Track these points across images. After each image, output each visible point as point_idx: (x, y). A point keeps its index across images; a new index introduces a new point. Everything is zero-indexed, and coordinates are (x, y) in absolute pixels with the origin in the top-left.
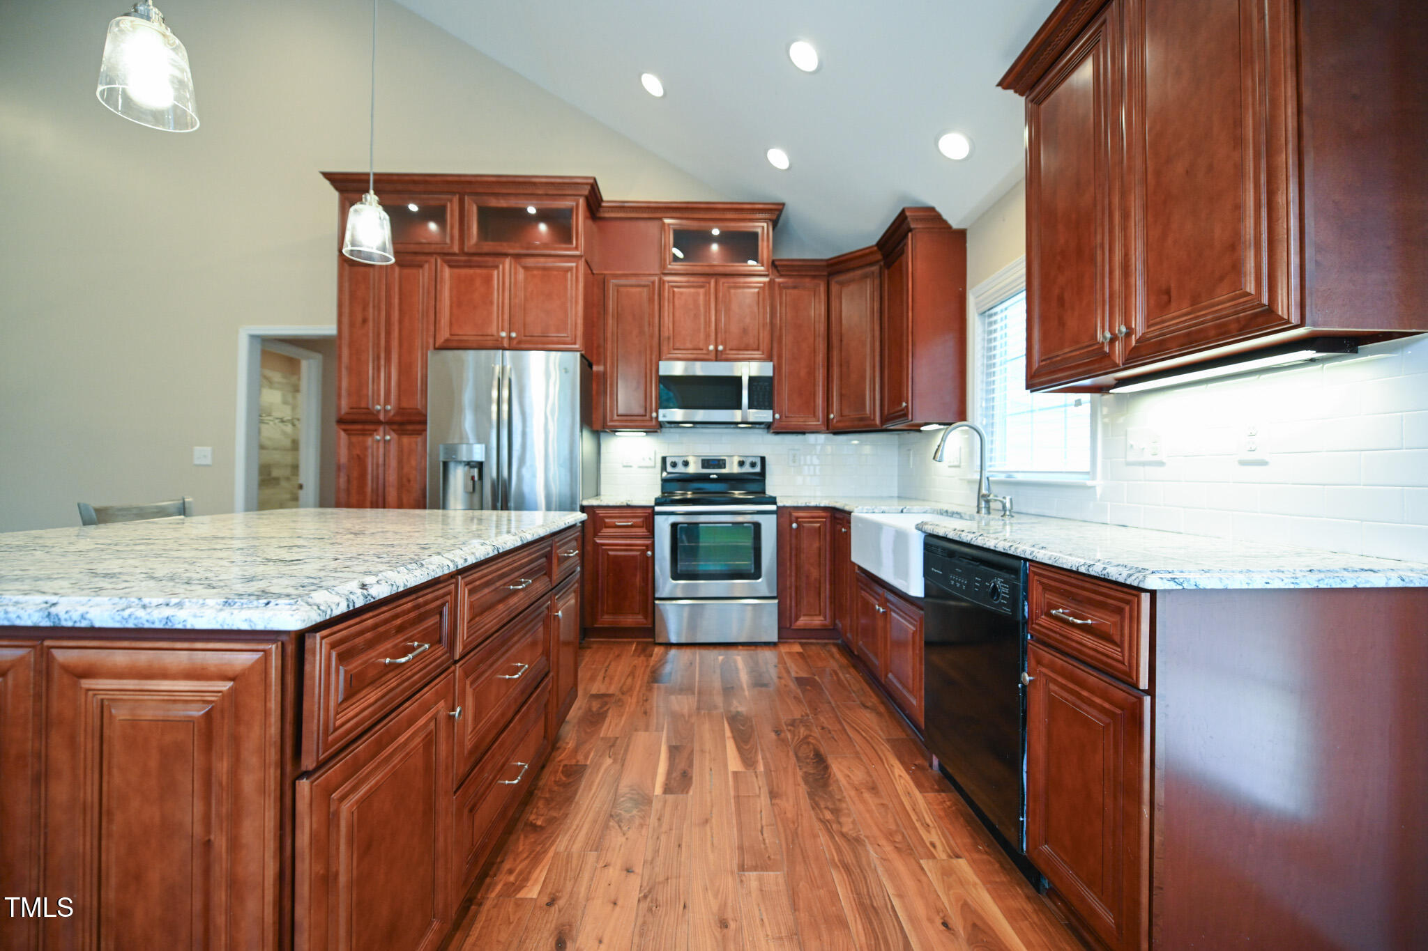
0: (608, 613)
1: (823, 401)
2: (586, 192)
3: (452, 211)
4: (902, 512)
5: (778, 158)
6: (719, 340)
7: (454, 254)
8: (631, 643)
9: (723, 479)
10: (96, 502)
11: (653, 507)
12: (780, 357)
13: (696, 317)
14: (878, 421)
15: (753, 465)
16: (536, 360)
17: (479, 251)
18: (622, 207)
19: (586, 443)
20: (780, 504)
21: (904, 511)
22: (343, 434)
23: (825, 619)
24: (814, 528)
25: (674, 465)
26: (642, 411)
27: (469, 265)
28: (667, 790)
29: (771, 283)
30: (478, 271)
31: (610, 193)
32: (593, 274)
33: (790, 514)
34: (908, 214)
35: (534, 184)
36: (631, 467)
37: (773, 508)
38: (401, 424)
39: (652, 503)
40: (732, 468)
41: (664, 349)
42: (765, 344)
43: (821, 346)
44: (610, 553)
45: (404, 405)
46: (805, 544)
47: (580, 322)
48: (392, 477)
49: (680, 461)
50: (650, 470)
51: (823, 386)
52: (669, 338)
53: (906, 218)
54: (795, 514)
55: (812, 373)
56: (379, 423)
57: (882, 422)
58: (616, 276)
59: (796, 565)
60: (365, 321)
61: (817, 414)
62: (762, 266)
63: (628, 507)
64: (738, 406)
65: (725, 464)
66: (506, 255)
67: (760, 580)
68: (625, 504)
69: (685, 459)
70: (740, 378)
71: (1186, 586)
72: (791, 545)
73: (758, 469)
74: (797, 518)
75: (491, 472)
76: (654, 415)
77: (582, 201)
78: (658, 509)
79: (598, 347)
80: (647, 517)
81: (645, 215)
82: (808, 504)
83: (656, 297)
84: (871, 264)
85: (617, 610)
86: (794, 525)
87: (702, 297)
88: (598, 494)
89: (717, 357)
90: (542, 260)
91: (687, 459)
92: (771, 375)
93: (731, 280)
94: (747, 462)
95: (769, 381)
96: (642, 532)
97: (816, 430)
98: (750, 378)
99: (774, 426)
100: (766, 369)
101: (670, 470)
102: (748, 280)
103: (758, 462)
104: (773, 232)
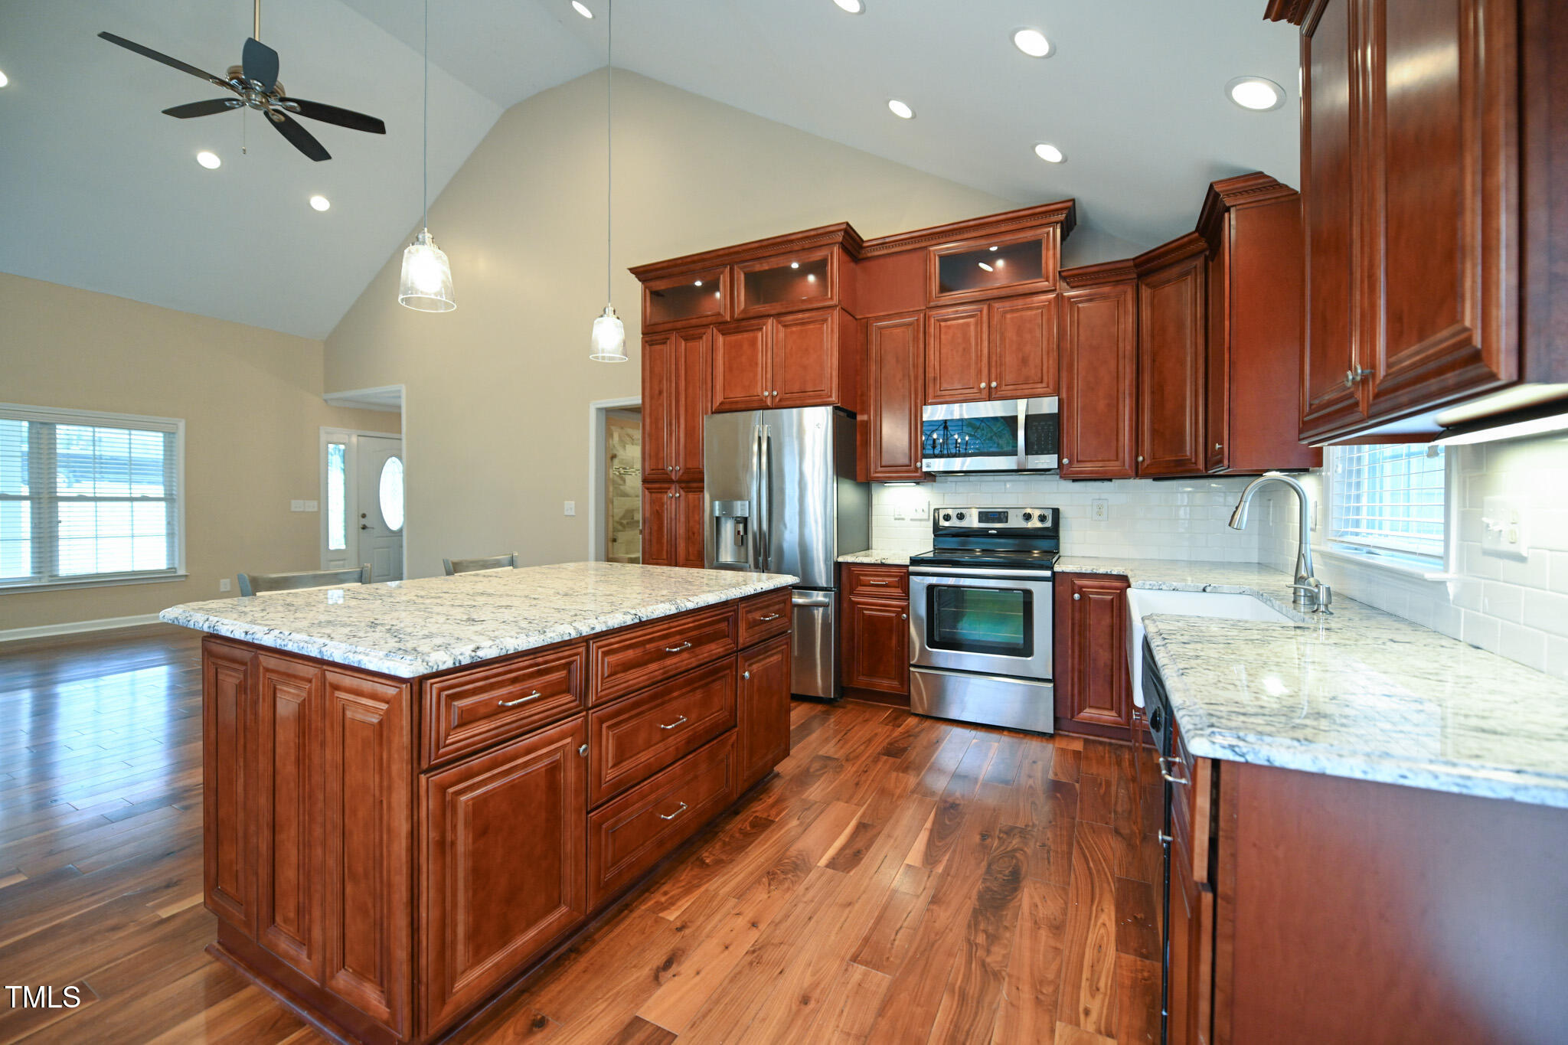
0: (863, 675)
1: (1130, 440)
2: (840, 239)
3: (725, 282)
4: (1204, 590)
5: (1049, 153)
6: (993, 376)
7: (727, 322)
8: (888, 708)
9: (1003, 534)
11: (907, 566)
12: (1070, 388)
13: (966, 350)
14: (1201, 465)
15: (1042, 518)
16: (789, 418)
17: (748, 316)
18: (883, 243)
19: (850, 494)
20: (1057, 568)
21: (1208, 590)
22: (647, 492)
23: (1120, 716)
24: (1103, 601)
25: (947, 518)
26: (906, 461)
27: (738, 331)
28: (832, 864)
29: (1060, 298)
30: (746, 335)
31: (867, 232)
32: (856, 319)
33: (1072, 583)
34: (1217, 188)
35: (792, 241)
36: (903, 519)
37: (1048, 573)
38: (688, 482)
39: (907, 562)
40: (1015, 522)
41: (930, 391)
42: (1050, 376)
43: (1128, 370)
44: (865, 612)
45: (688, 466)
46: (1092, 620)
47: (835, 373)
48: (681, 531)
49: (953, 513)
50: (923, 523)
51: (1131, 419)
52: (935, 379)
53: (1217, 195)
54: (1078, 582)
55: (1115, 405)
56: (671, 481)
57: (1206, 469)
58: (879, 319)
59: (1080, 644)
60: (661, 392)
61: (1121, 455)
62: (1047, 281)
63: (883, 565)
64: (1014, 453)
65: (1007, 518)
66: (769, 316)
67: (1029, 659)
68: (879, 562)
69: (959, 511)
70: (1015, 419)
72: (1073, 619)
73: (1048, 524)
74: (1081, 587)
75: (753, 525)
76: (919, 464)
77: (836, 249)
78: (912, 569)
79: (862, 395)
80: (901, 576)
81: (907, 247)
82: (1095, 571)
83: (921, 335)
84: (1194, 256)
85: (872, 672)
86: (1077, 596)
87: (972, 328)
88: (868, 547)
89: (990, 396)
90: (800, 316)
91: (963, 511)
92: (1056, 411)
93: (1007, 305)
94: (1036, 513)
95: (1055, 419)
96: (897, 592)
97: (1124, 476)
98: (1027, 417)
99: (1063, 472)
100: (1048, 405)
101: (943, 523)
102: (1028, 300)
103: (1049, 514)
104: (1062, 237)
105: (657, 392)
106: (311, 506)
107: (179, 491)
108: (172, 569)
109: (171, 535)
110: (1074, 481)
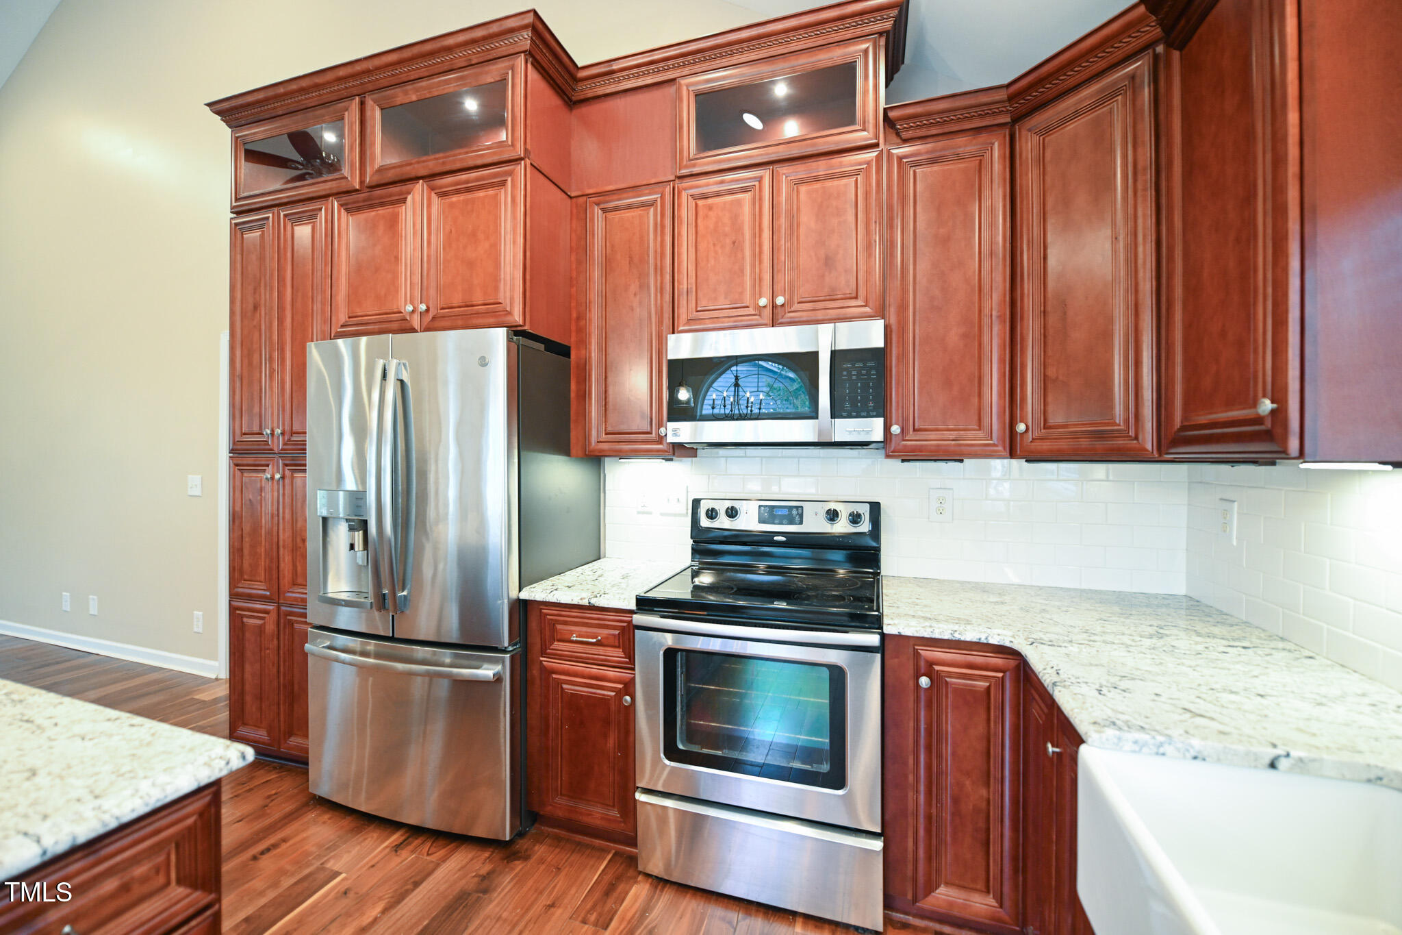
0: (563, 796)
1: (1001, 395)
2: (526, 43)
3: (351, 124)
4: (1273, 765)
6: (778, 287)
7: (354, 192)
8: (605, 851)
9: (795, 541)
11: (632, 612)
12: (903, 308)
13: (737, 245)
15: (855, 519)
17: (386, 179)
18: (609, 72)
20: (889, 628)
21: (1283, 764)
22: (235, 468)
23: (1001, 904)
24: (973, 690)
25: (712, 514)
26: (649, 426)
27: (370, 205)
29: (885, 159)
30: (384, 211)
32: (570, 197)
33: (917, 654)
35: (449, 50)
36: (650, 513)
37: (873, 639)
38: (288, 455)
39: (631, 606)
40: (814, 523)
41: (681, 312)
42: (870, 288)
44: (565, 686)
45: (287, 429)
46: (950, 724)
47: (519, 274)
49: (722, 507)
50: (679, 519)
51: (1002, 361)
52: (689, 292)
54: (927, 653)
55: (974, 337)
56: (269, 454)
57: (1160, 450)
58: (602, 195)
59: (929, 767)
60: (257, 307)
61: (986, 421)
62: (865, 129)
63: (593, 608)
64: (814, 415)
65: (801, 516)
66: (418, 178)
67: (840, 792)
68: (585, 602)
69: (731, 504)
70: (814, 355)
72: (916, 723)
73: (864, 531)
74: (931, 664)
76: (663, 431)
77: (521, 63)
78: (639, 619)
79: (579, 318)
80: (621, 629)
81: (649, 80)
82: (957, 636)
83: (668, 222)
85: (578, 792)
86: (924, 679)
87: (747, 208)
89: (776, 318)
90: (464, 176)
91: (736, 504)
92: (881, 345)
93: (800, 170)
94: (844, 511)
95: (877, 357)
96: (616, 654)
97: (986, 453)
98: (834, 354)
99: (888, 447)
100: (871, 334)
101: (705, 522)
102: (836, 161)
103: (865, 510)
104: (887, 86)
105: (251, 307)
110: (903, 461)
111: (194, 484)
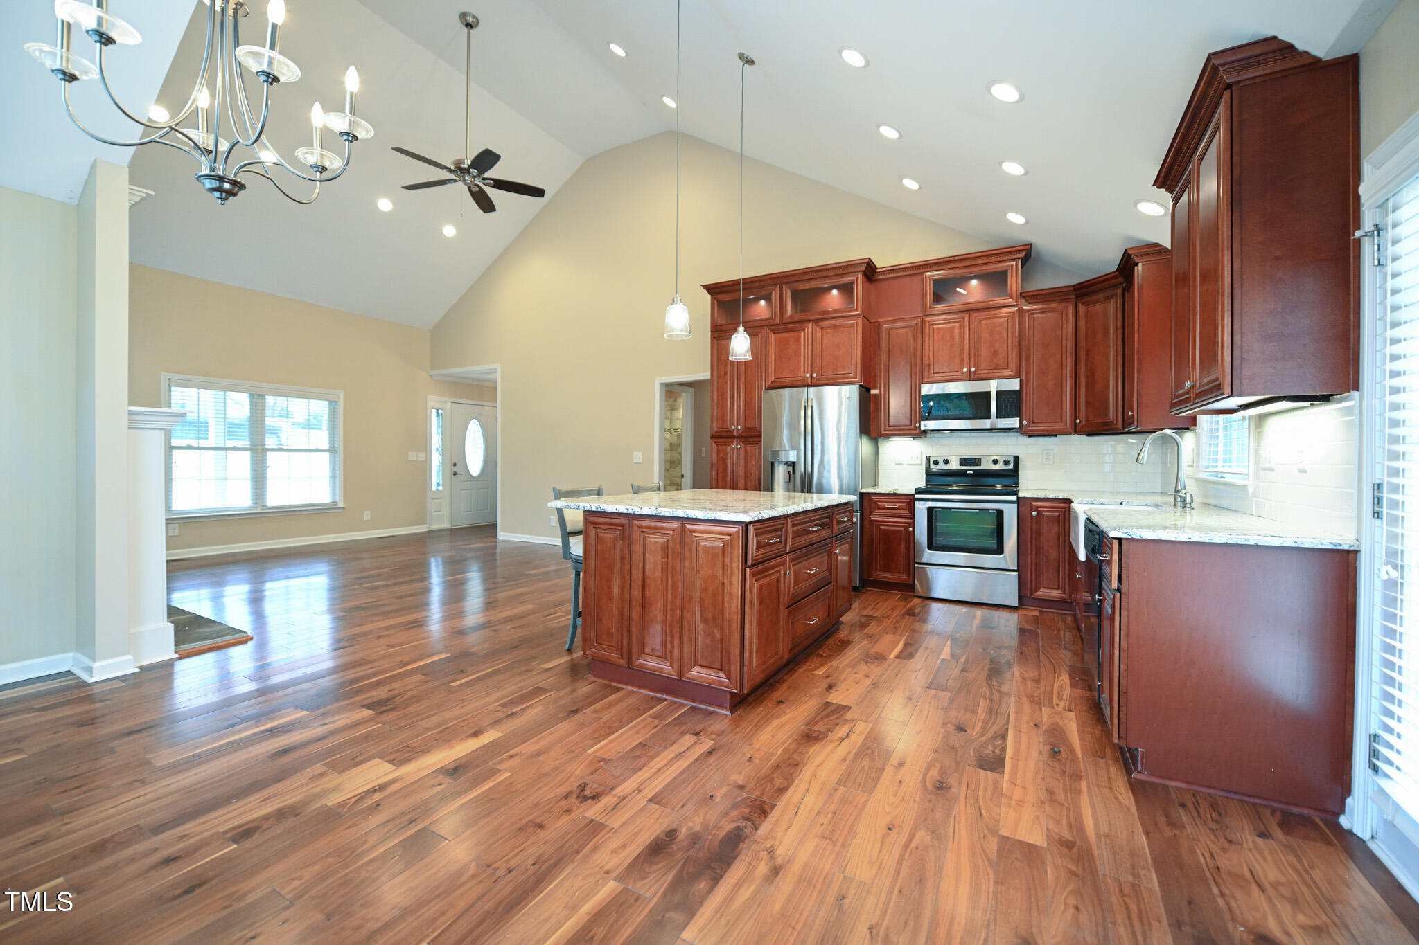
0: (880, 571)
1: (1071, 408)
2: (864, 269)
3: (775, 296)
5: (1016, 218)
6: (972, 364)
7: (777, 325)
8: (897, 594)
9: (978, 474)
10: (636, 484)
11: (913, 495)
12: (1028, 373)
13: (953, 345)
14: (1120, 425)
15: (1006, 463)
16: (830, 393)
17: (793, 320)
18: (892, 270)
19: (866, 446)
20: (1021, 495)
21: (1124, 503)
22: (714, 444)
23: (1064, 593)
24: (1053, 516)
25: (936, 463)
26: (908, 423)
27: (786, 331)
28: (898, 657)
29: (1021, 310)
30: (792, 334)
31: (880, 263)
32: (871, 322)
33: (1031, 505)
34: (1130, 253)
35: (828, 269)
36: (901, 464)
37: (1014, 498)
38: (746, 437)
39: (913, 492)
40: (987, 465)
41: (926, 374)
42: (1013, 364)
43: (1069, 360)
44: (881, 527)
45: (748, 426)
46: (1045, 529)
47: (859, 362)
48: (741, 472)
49: (941, 460)
50: (917, 467)
51: (1071, 394)
52: (929, 365)
53: (1129, 256)
54: (1035, 504)
55: (1060, 385)
56: (734, 437)
57: (1124, 428)
58: (888, 322)
59: (1036, 546)
60: (726, 374)
61: (1064, 418)
62: (1011, 298)
63: (895, 494)
64: (989, 417)
65: (980, 462)
66: (809, 321)
67: (1001, 556)
68: (894, 492)
69: (945, 458)
70: (989, 393)
71: (1134, 536)
72: (1031, 529)
73: (1011, 466)
74: (1037, 507)
75: (800, 468)
76: (917, 425)
77: (860, 275)
78: (917, 496)
79: (875, 376)
80: (909, 502)
81: (910, 273)
82: (1047, 496)
83: (919, 335)
84: (1116, 286)
85: (887, 569)
86: (1034, 513)
87: (957, 331)
88: (876, 485)
89: (970, 377)
90: (833, 321)
91: (948, 458)
92: (1018, 388)
93: (983, 314)
94: (1001, 460)
95: (1017, 394)
96: (905, 513)
97: (1065, 433)
98: (998, 392)
99: (1022, 431)
100: (1014, 384)
101: (933, 467)
102: (998, 311)
103: (1011, 460)
104: (1022, 267)
105: (723, 373)
106: (421, 456)
107: (340, 445)
108: (334, 503)
109: (334, 477)
110: (1030, 436)
111: (638, 456)
